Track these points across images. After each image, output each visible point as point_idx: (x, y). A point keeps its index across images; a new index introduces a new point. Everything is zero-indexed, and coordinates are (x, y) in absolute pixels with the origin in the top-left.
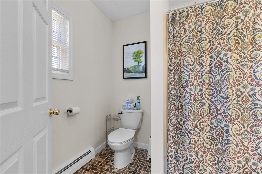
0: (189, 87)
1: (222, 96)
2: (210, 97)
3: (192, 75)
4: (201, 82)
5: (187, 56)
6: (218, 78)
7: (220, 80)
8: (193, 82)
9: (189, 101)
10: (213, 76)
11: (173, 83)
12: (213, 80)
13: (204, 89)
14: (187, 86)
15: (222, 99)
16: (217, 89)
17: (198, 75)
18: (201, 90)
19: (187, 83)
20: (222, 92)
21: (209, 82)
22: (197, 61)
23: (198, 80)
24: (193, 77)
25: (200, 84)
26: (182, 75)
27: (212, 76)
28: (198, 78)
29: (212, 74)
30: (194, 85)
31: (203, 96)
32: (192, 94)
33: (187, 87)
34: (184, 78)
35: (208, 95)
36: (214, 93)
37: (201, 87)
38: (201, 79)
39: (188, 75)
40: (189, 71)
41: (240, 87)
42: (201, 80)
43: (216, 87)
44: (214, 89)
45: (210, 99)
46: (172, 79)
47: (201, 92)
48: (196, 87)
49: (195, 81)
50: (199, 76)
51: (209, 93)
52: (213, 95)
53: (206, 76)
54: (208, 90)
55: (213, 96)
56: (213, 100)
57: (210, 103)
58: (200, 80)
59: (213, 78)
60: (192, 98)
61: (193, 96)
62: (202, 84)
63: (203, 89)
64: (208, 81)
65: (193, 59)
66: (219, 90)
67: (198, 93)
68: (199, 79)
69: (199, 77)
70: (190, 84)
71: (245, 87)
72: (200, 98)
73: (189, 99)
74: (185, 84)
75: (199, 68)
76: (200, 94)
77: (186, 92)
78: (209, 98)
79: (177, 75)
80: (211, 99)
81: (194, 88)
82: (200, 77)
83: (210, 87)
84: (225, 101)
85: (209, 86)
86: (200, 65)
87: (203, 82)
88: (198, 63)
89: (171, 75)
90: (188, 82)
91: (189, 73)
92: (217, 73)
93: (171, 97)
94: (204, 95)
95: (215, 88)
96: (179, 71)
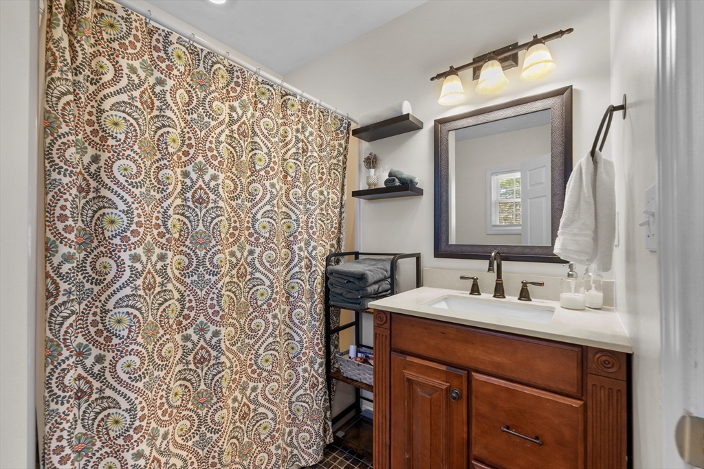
0: (130, 250)
1: (209, 269)
2: (182, 273)
3: (139, 216)
4: (161, 235)
5: (124, 154)
6: (201, 227)
7: (205, 232)
8: (141, 235)
9: (132, 291)
10: (190, 222)
11: (72, 236)
12: (190, 231)
13: (170, 254)
14: (124, 245)
15: (207, 277)
16: (199, 253)
17: (154, 216)
18: (162, 257)
19: (125, 239)
20: (207, 260)
21: (180, 235)
22: (152, 177)
23: (154, 230)
24: (142, 219)
25: (159, 239)
26: (106, 211)
27: (187, 222)
28: (153, 223)
29: (188, 218)
30: (145, 245)
31: (167, 274)
32: (139, 270)
33: (125, 251)
34: (112, 222)
35: (178, 269)
36: (190, 263)
37: (162, 249)
38: (162, 227)
39: (128, 212)
40: (130, 200)
41: (235, 248)
42: (162, 229)
43: (196, 248)
44: (191, 252)
45: (183, 278)
46: (67, 223)
47: (162, 264)
48: (149, 251)
49: (148, 231)
50: (157, 218)
51: (179, 264)
52: (188, 269)
53: (174, 220)
54: (177, 257)
55: (189, 271)
56: (188, 281)
57: (182, 288)
58: (160, 230)
59: (189, 226)
60: (139, 282)
61: (144, 275)
62: (164, 240)
63: (166, 254)
64: (178, 233)
65: (144, 168)
66: (202, 255)
67: (154, 266)
68: (157, 226)
69: (158, 222)
70: (133, 240)
71: (242, 249)
72: (159, 280)
73: (131, 285)
74: (117, 241)
75: (158, 196)
76: (160, 269)
77: (120, 265)
78: (179, 276)
79: (83, 207)
80: (185, 278)
81: (144, 253)
82: (160, 222)
83: (182, 248)
84: (214, 279)
85: (181, 245)
86: (159, 188)
87: (167, 236)
88: (153, 181)
89: (63, 208)
90: (128, 234)
91: (129, 207)
92: (197, 215)
93: (61, 289)
94: (169, 271)
95: (194, 251)
96: (92, 195)
